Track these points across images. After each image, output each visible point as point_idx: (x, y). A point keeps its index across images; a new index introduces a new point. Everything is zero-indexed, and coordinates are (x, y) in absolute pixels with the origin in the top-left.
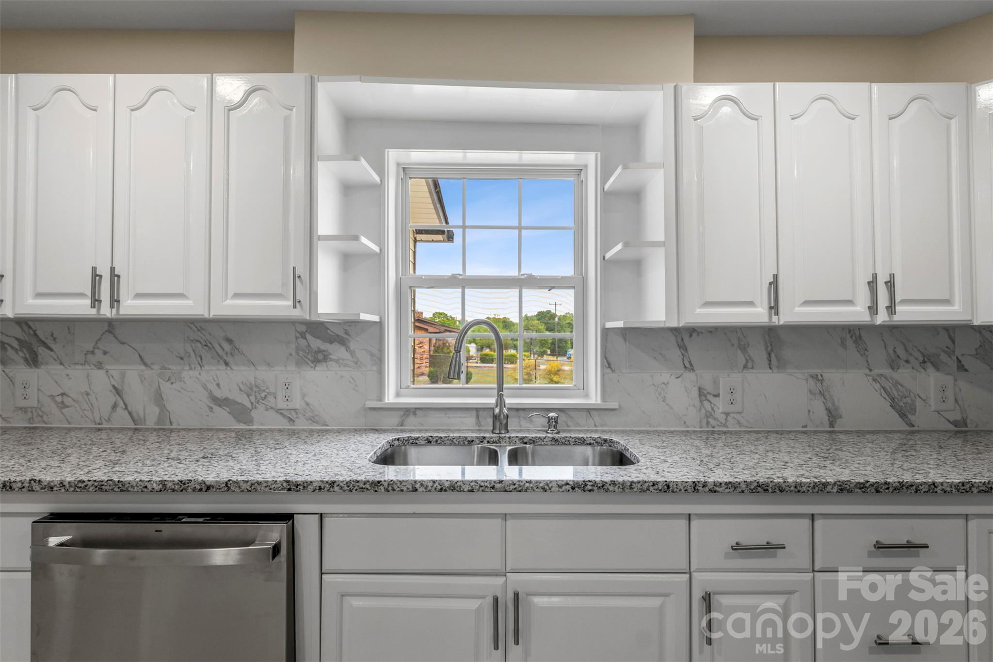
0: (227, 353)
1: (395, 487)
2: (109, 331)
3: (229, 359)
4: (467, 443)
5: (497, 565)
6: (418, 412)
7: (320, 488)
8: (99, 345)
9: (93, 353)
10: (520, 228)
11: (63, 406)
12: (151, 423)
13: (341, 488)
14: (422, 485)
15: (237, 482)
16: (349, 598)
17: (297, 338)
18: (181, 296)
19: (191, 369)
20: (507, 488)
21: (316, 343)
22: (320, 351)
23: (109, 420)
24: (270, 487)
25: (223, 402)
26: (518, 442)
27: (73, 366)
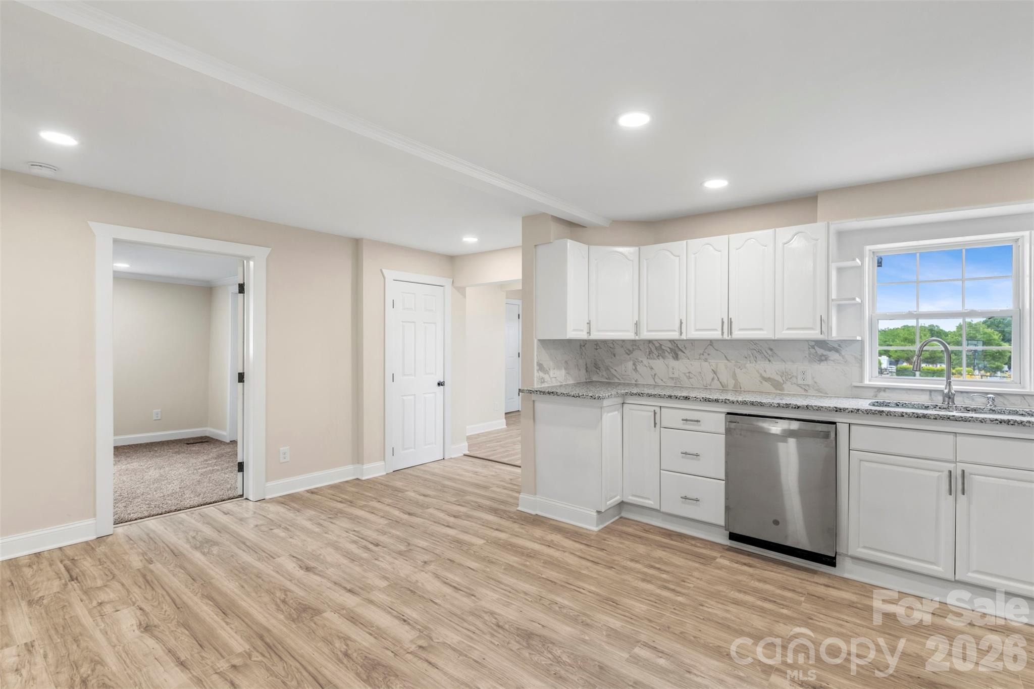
0: (770, 356)
1: (892, 414)
2: (711, 345)
3: (771, 359)
4: (924, 408)
5: (951, 457)
6: (887, 390)
7: (852, 411)
8: (706, 351)
9: (703, 354)
10: (963, 280)
11: (689, 378)
12: (731, 387)
13: (863, 412)
14: (906, 414)
15: (811, 406)
16: (863, 462)
17: (809, 348)
18: (761, 329)
19: (751, 363)
20: (958, 419)
21: (820, 351)
22: (823, 355)
23: (710, 385)
24: (828, 410)
25: (767, 380)
26: (962, 409)
27: (694, 360)
